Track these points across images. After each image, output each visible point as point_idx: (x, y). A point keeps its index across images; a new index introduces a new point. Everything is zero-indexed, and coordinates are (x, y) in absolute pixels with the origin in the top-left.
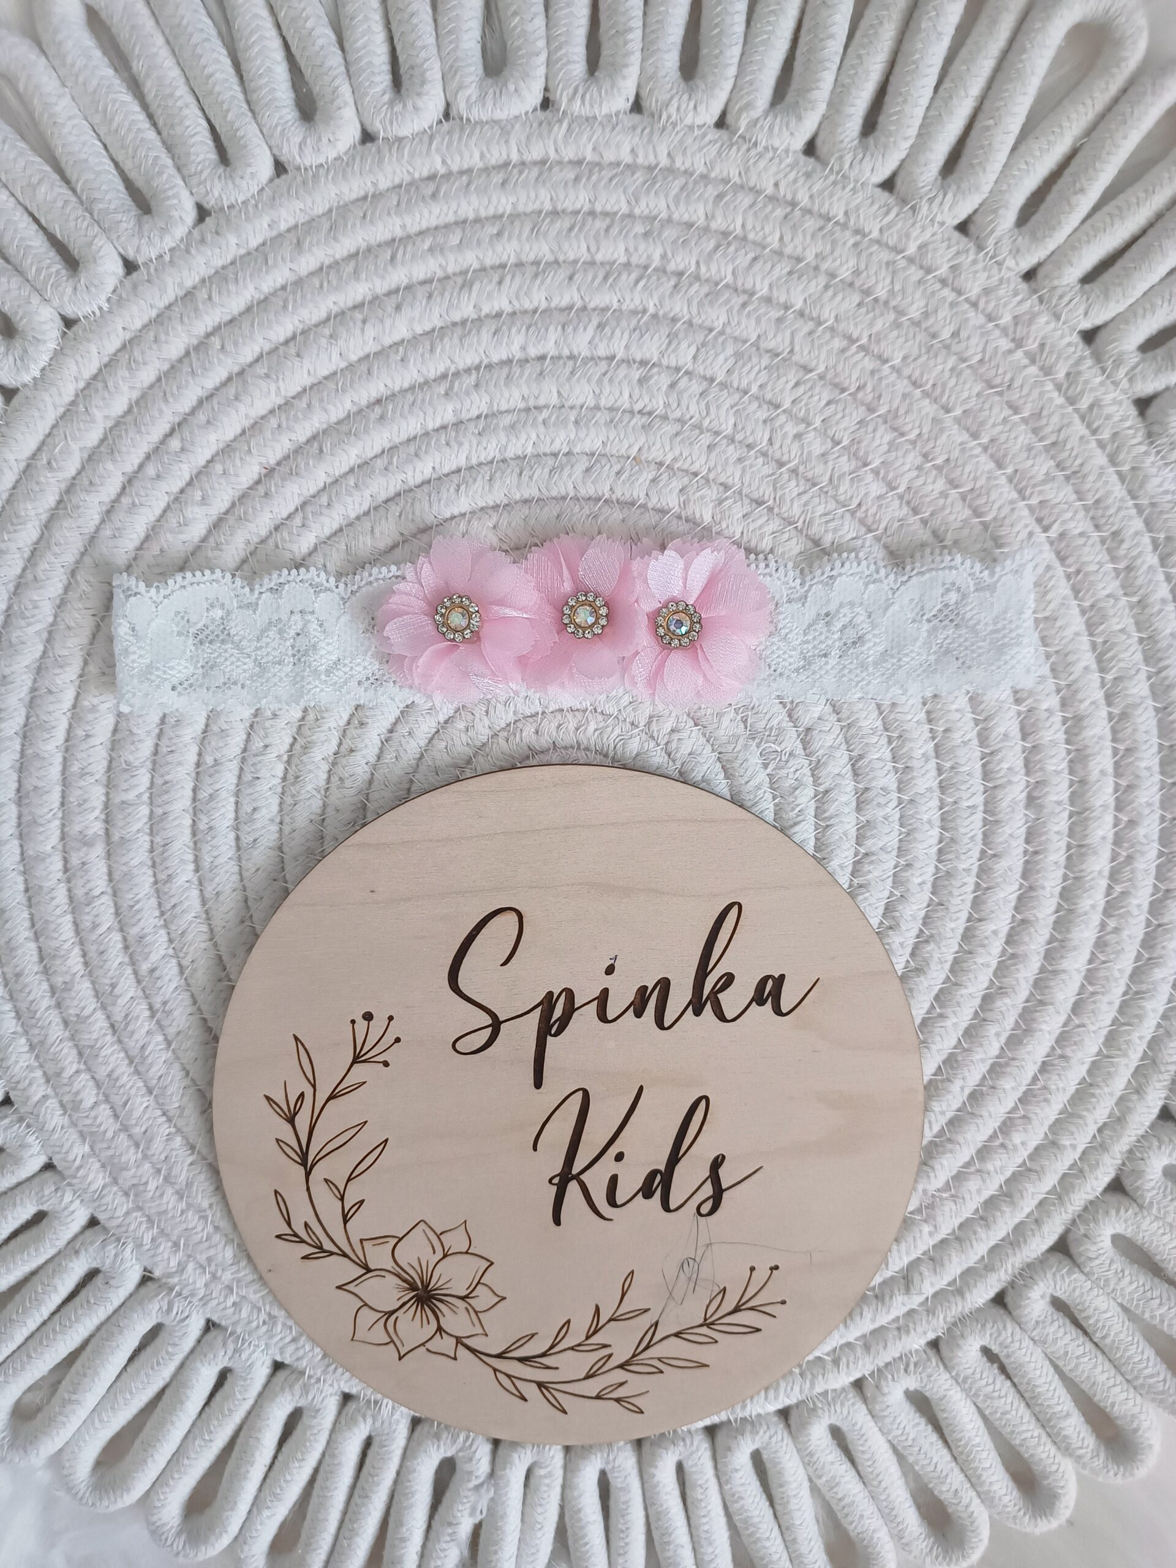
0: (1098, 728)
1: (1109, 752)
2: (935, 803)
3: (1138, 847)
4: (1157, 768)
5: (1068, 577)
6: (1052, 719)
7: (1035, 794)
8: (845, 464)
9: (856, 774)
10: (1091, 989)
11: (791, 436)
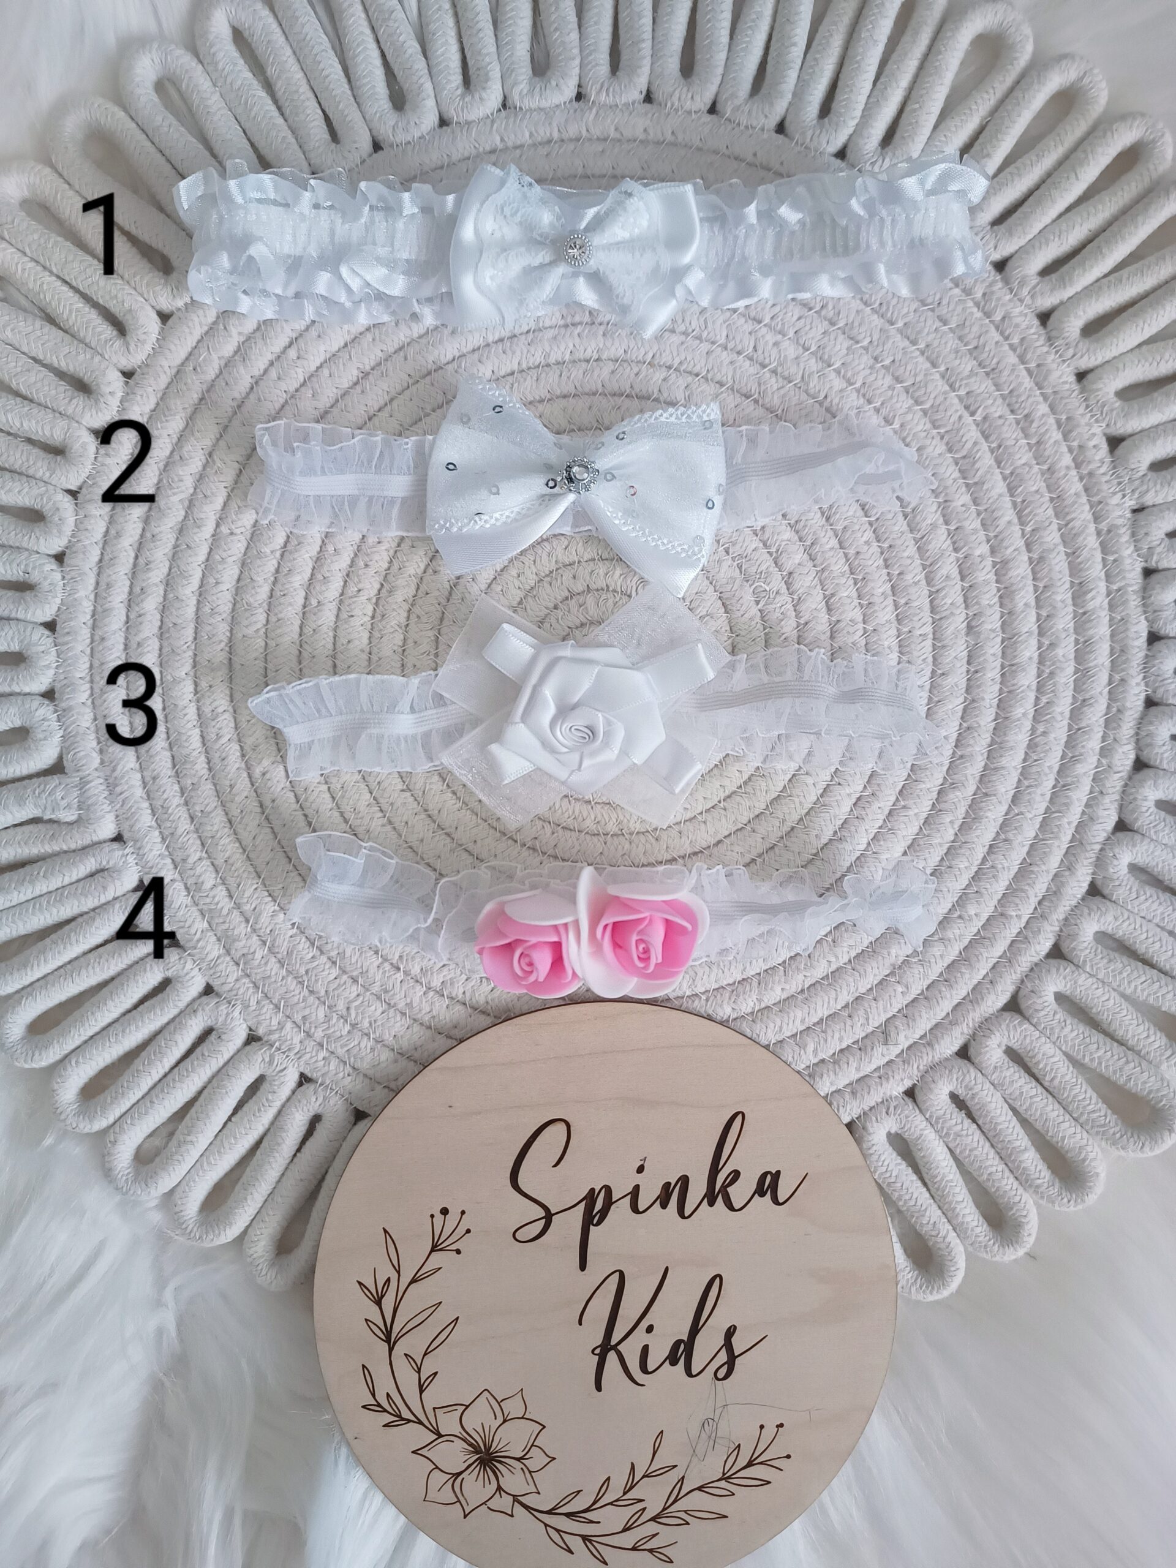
0: (1021, 569)
1: (1031, 589)
2: (894, 632)
3: (1058, 664)
4: (1070, 602)
5: (992, 451)
6: (983, 563)
7: (973, 624)
8: (813, 365)
9: (829, 610)
10: (1026, 783)
11: (771, 344)
